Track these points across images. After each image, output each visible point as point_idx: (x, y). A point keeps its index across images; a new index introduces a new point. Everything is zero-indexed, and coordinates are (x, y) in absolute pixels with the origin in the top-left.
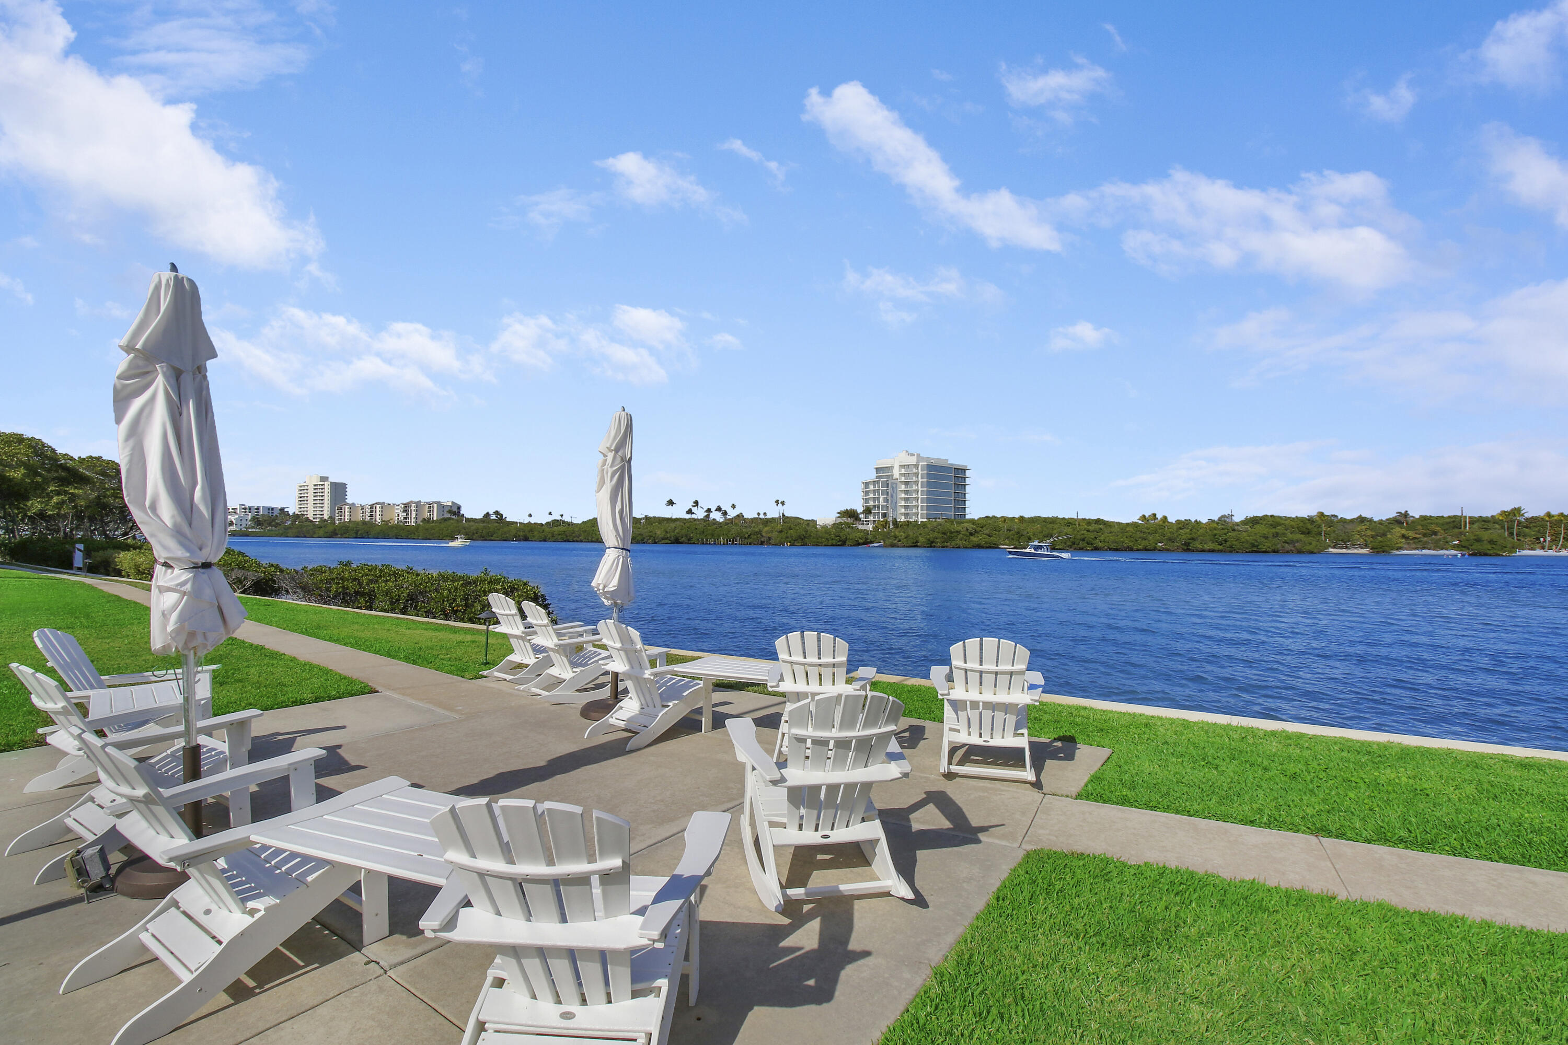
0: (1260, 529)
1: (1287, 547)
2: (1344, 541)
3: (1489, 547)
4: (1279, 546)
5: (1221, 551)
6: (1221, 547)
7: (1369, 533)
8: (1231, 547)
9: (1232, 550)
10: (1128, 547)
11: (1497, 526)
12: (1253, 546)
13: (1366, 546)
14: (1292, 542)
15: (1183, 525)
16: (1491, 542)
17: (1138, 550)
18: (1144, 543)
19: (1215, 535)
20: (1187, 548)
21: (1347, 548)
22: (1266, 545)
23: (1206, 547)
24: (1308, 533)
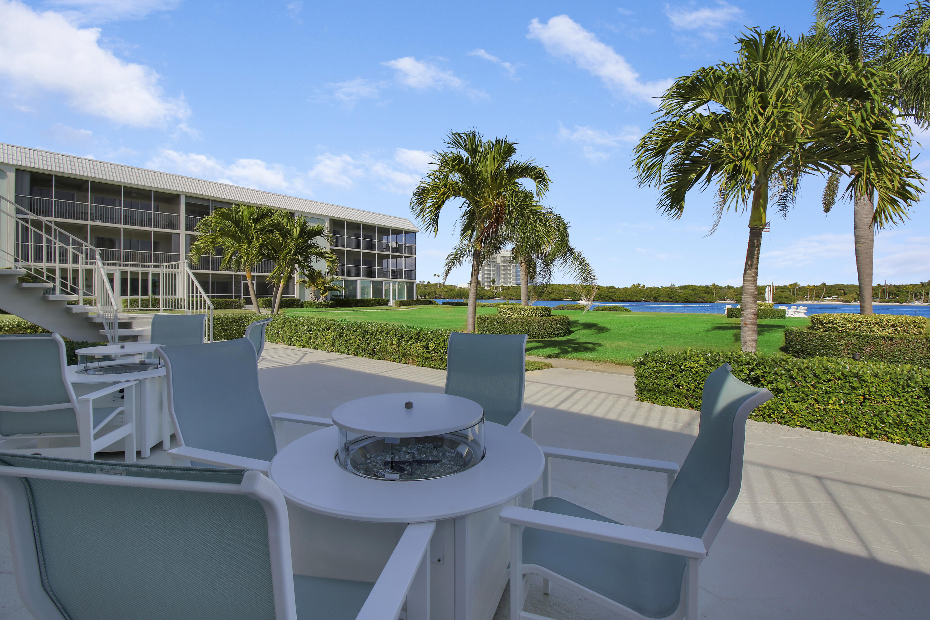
0: (687, 291)
1: (701, 300)
2: (723, 297)
3: (785, 300)
4: (697, 299)
5: (671, 302)
6: (671, 300)
7: (735, 293)
8: (676, 300)
9: (676, 301)
10: (629, 300)
11: (787, 291)
12: (686, 299)
13: (733, 299)
14: (703, 297)
15: (653, 289)
16: (786, 298)
17: (633, 301)
18: (636, 298)
19: (668, 294)
20: (656, 300)
21: (725, 300)
22: (691, 299)
23: (665, 300)
24: (708, 293)
